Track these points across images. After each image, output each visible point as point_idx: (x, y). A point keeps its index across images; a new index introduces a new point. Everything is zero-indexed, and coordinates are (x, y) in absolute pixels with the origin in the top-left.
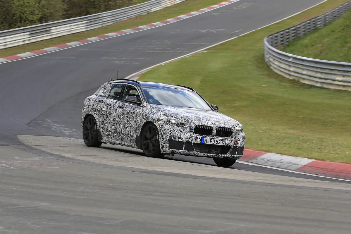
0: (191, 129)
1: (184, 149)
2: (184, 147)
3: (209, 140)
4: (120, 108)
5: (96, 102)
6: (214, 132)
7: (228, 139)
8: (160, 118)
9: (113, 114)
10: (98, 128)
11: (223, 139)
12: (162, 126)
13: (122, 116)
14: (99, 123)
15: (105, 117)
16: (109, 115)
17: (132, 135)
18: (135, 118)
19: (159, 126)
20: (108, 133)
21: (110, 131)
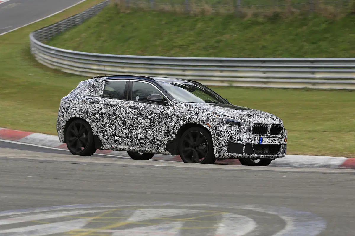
0: (249, 129)
1: (244, 152)
2: (244, 150)
3: (266, 139)
4: (132, 109)
5: (86, 103)
6: (269, 129)
7: (280, 137)
8: (211, 119)
9: (121, 116)
10: (94, 133)
11: (276, 137)
12: (216, 127)
13: (140, 119)
14: (95, 128)
15: (106, 120)
16: (113, 118)
17: (161, 139)
18: (164, 119)
19: (211, 127)
20: (113, 138)
21: (119, 136)
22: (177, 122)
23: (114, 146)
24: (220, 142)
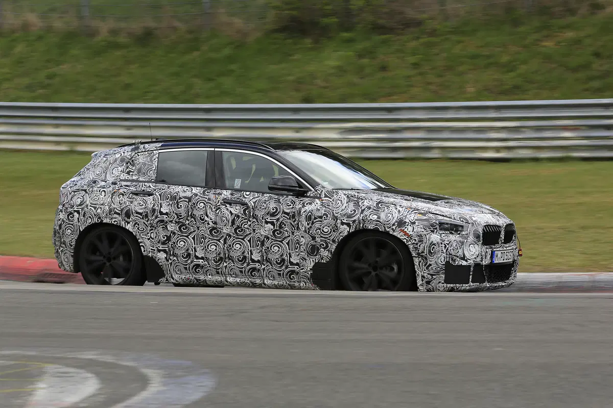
1: (470, 280)
2: (471, 277)
3: (499, 254)
4: (230, 204)
5: (123, 195)
6: (502, 235)
7: (513, 247)
8: (407, 221)
9: (206, 218)
10: (145, 253)
11: (509, 248)
12: (420, 236)
13: (249, 223)
14: (148, 243)
15: (171, 227)
16: (187, 222)
17: (298, 261)
18: (305, 223)
19: (410, 237)
20: (189, 261)
21: (202, 258)
22: (335, 229)
23: (192, 277)
24: (430, 265)
